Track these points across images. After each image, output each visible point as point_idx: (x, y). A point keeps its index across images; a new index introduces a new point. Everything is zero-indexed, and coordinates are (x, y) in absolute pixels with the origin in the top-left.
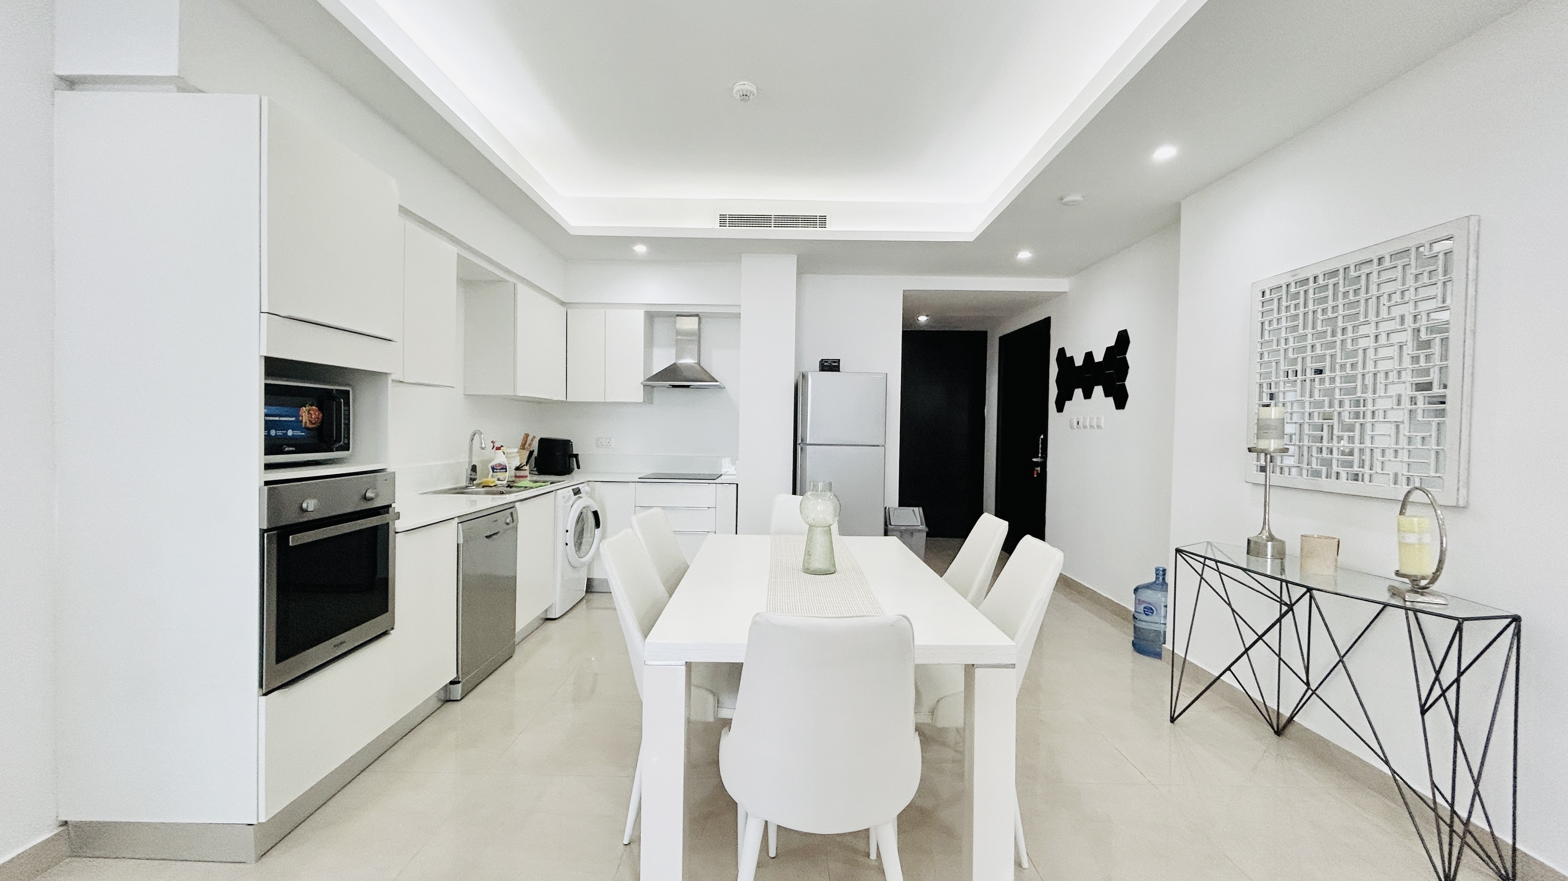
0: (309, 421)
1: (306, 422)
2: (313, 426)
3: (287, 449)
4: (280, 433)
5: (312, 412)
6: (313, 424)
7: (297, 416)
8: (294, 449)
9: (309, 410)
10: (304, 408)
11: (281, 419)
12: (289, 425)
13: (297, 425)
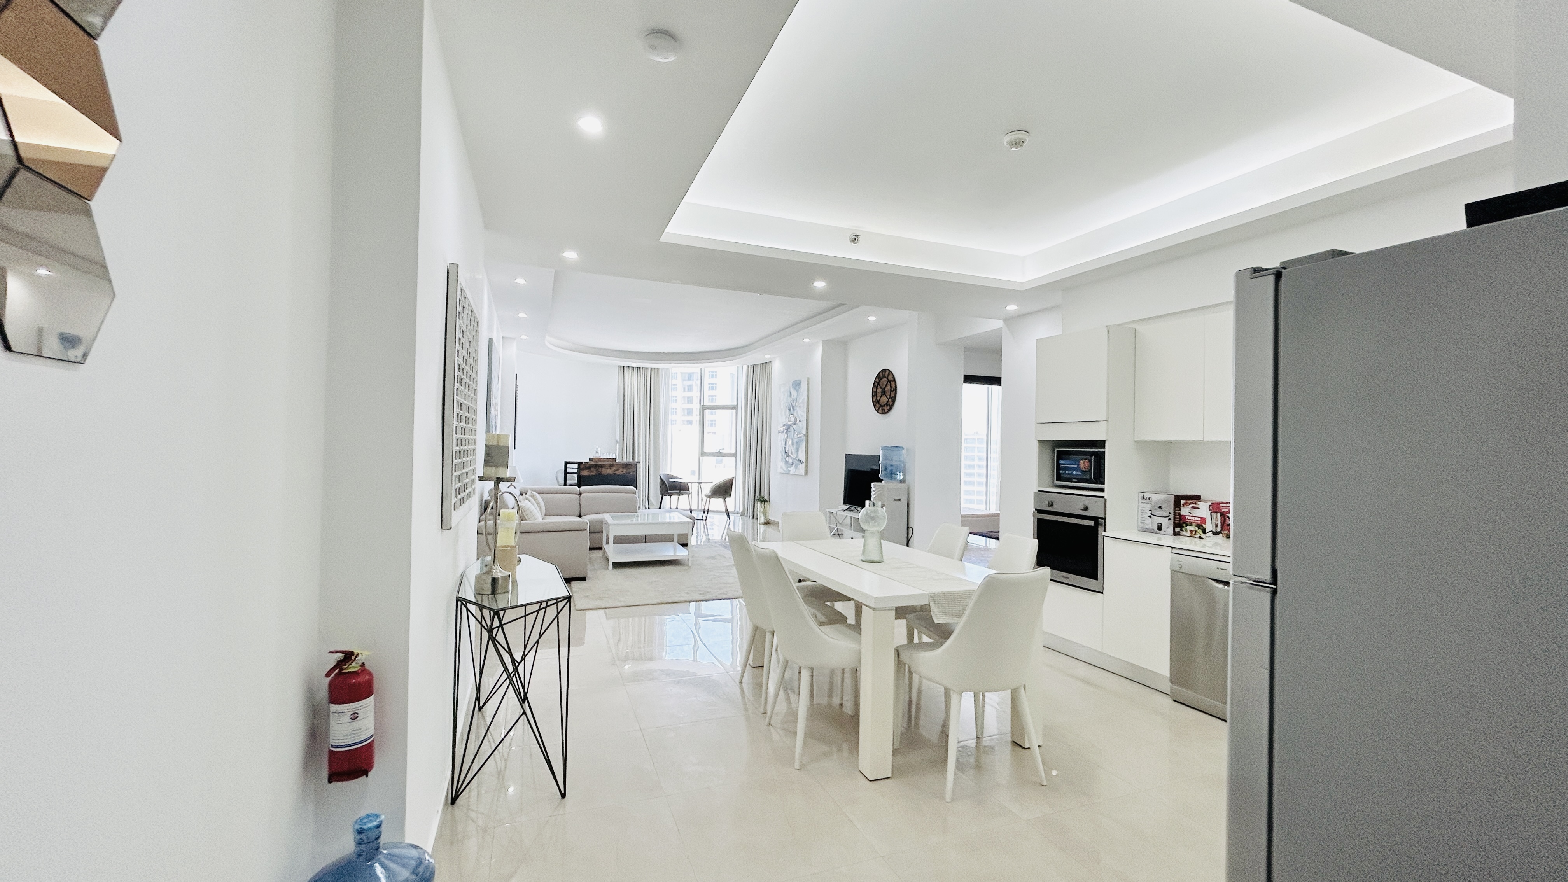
0: (1084, 467)
1: (1082, 468)
2: (1086, 470)
3: (1072, 480)
4: (1070, 472)
5: (1086, 463)
7: (1078, 465)
8: (1075, 480)
9: (1084, 462)
10: (1081, 461)
11: (1071, 466)
12: (1074, 469)
13: (1078, 469)
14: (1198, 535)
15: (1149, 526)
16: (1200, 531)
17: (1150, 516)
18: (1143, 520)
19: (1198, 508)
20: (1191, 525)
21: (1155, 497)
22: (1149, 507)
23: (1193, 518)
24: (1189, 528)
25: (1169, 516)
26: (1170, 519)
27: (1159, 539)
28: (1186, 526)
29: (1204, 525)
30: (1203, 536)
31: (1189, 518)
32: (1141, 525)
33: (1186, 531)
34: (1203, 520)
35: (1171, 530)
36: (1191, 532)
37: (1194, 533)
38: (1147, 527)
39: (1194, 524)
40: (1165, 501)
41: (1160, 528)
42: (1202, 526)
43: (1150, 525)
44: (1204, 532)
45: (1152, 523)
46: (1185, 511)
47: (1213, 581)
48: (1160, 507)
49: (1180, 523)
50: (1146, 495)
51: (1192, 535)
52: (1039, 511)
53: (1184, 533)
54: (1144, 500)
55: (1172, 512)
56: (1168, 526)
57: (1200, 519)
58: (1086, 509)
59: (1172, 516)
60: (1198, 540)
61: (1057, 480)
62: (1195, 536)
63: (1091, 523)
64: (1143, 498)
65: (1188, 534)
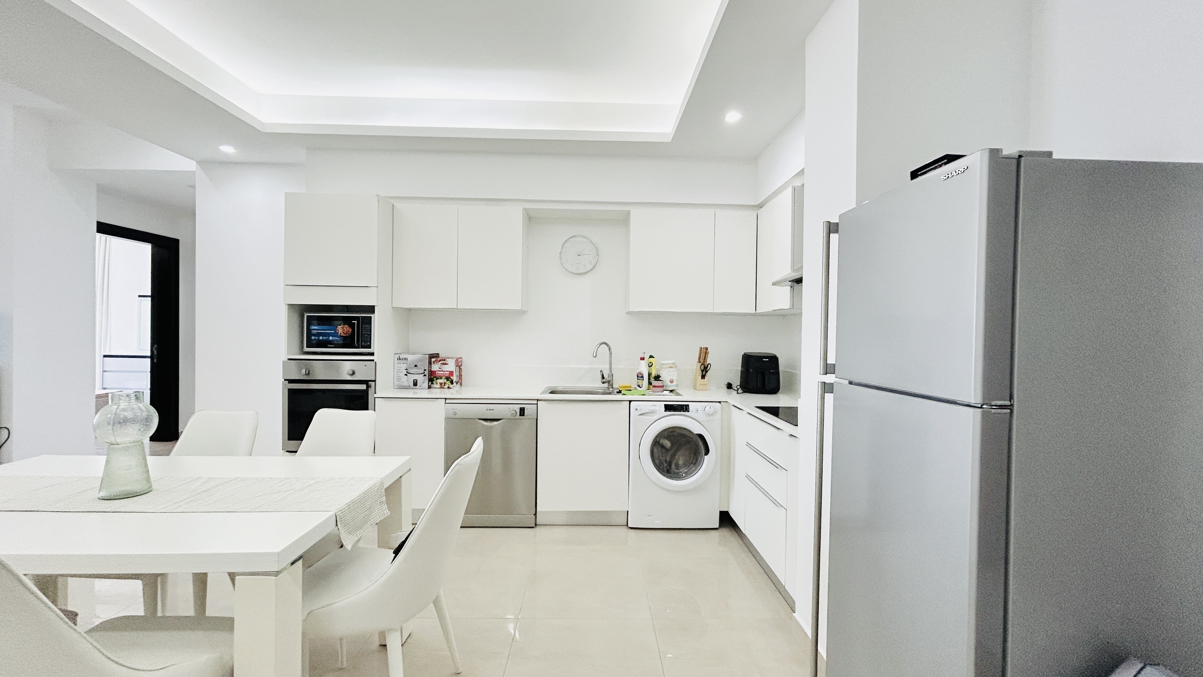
0: (343, 332)
1: (341, 333)
2: (346, 335)
3: (329, 346)
4: (324, 338)
5: (345, 328)
6: (345, 334)
7: (335, 330)
8: (333, 346)
9: (343, 327)
10: (340, 326)
11: (326, 331)
12: (329, 335)
13: (335, 334)
14: (446, 386)
15: (406, 384)
16: (448, 382)
17: (406, 375)
18: (399, 379)
19: (447, 364)
20: (441, 378)
21: (411, 358)
22: (404, 366)
23: (442, 372)
24: (439, 381)
25: (424, 373)
26: (425, 375)
27: (414, 393)
28: (437, 380)
29: (452, 377)
30: (451, 386)
31: (439, 372)
32: (396, 383)
33: (437, 384)
34: (451, 373)
35: (426, 385)
36: (441, 384)
37: (443, 385)
38: (404, 385)
39: (444, 377)
40: (420, 360)
41: (415, 384)
42: (450, 378)
43: (407, 382)
44: (452, 383)
45: (408, 381)
46: (435, 367)
47: (481, 420)
48: (416, 366)
49: (432, 378)
50: (402, 356)
51: (442, 386)
52: (291, 381)
53: (435, 386)
54: (399, 361)
55: (427, 368)
56: (423, 381)
57: (448, 373)
58: (354, 373)
59: (427, 373)
60: (446, 390)
61: (307, 347)
62: (444, 387)
63: (363, 387)
64: (399, 359)
65: (438, 386)
